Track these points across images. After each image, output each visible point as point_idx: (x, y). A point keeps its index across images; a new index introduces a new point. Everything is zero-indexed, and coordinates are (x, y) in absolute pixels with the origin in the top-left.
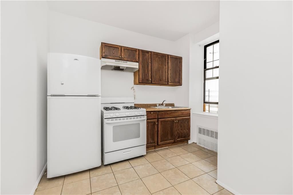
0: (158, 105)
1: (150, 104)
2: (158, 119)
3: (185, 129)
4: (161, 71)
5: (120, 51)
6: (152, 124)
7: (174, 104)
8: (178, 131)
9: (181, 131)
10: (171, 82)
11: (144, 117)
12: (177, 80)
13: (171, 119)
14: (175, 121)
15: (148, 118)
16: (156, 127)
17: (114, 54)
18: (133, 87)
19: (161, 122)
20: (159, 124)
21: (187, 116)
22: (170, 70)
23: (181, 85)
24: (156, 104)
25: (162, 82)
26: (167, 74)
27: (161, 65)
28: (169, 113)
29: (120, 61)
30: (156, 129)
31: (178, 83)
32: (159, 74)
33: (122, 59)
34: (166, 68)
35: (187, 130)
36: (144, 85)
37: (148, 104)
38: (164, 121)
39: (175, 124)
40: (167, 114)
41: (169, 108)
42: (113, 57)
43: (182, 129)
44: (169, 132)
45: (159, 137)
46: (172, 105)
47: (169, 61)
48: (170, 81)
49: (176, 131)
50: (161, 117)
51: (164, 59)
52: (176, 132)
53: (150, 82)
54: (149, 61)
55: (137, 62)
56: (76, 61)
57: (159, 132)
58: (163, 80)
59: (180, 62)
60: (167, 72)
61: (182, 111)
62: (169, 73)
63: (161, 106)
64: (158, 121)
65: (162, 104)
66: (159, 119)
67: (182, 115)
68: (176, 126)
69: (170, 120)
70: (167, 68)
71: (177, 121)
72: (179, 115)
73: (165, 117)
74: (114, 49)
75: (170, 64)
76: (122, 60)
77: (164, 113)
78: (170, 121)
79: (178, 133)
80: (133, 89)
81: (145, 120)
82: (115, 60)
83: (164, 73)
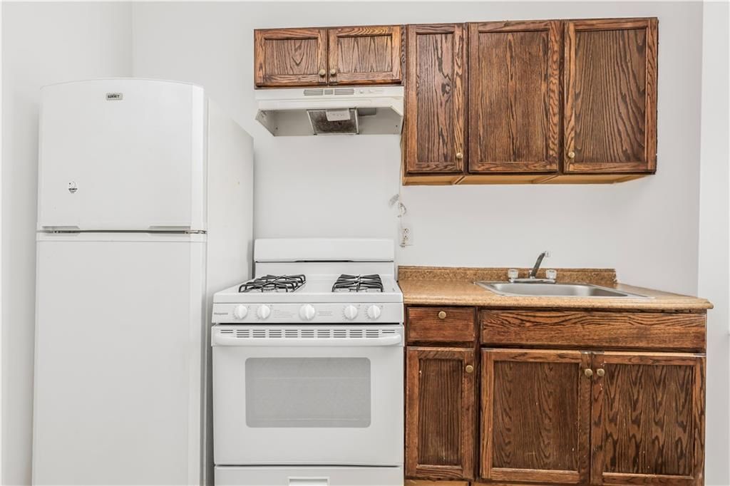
0: (513, 275)
1: (478, 269)
2: (480, 346)
3: (659, 424)
4: (518, 110)
5: (321, 50)
6: (446, 367)
7: (612, 271)
8: (611, 428)
9: (634, 430)
10: (578, 160)
11: (392, 332)
12: (622, 145)
13: (561, 356)
14: (589, 371)
15: (413, 336)
16: (467, 386)
17: (298, 65)
18: (396, 198)
19: (496, 362)
20: (484, 372)
21: (677, 345)
22: (577, 96)
23: (652, 172)
24: (508, 269)
25: (522, 162)
26: (556, 119)
27: (521, 79)
28: (548, 321)
29: (324, 89)
30: (469, 397)
31: (628, 160)
32: (509, 124)
33: (331, 80)
34: (549, 90)
35: (679, 432)
36: (450, 183)
37: (469, 269)
38: (517, 363)
39: (585, 386)
40: (536, 324)
41: (572, 293)
42: (293, 77)
43: (636, 422)
44: (547, 421)
45: (487, 442)
46: (602, 279)
47: (570, 53)
48: (572, 155)
49: (597, 424)
50: (496, 339)
51: (537, 49)
52: (597, 433)
53: (461, 165)
54: (456, 67)
55: (398, 83)
56: (114, 102)
57: (487, 415)
58: (530, 152)
59: (641, 50)
60: (556, 110)
61: (638, 317)
62: (568, 112)
63: (532, 279)
64: (479, 357)
65: (536, 274)
66: (485, 350)
67: (639, 337)
68: (593, 401)
69: (551, 360)
70: (555, 88)
71: (601, 371)
72: (616, 340)
73: (524, 342)
74: (300, 47)
75: (572, 67)
76: (331, 84)
77: (518, 322)
78: (553, 365)
79: (608, 436)
80: (397, 202)
81: (395, 346)
82: (302, 90)
83: (539, 116)
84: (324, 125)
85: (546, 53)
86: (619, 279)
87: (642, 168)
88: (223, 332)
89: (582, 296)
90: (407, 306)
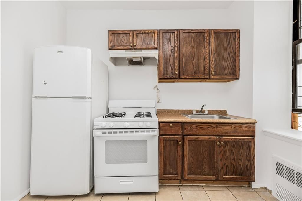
0: (194, 112)
1: (183, 110)
2: (183, 135)
3: (241, 160)
4: (196, 58)
5: (131, 37)
6: (172, 142)
7: (226, 110)
8: (226, 162)
9: (233, 162)
10: (214, 75)
11: (155, 131)
12: (228, 70)
13: (209, 138)
14: (218, 143)
15: (161, 132)
16: (179, 149)
17: (123, 42)
18: (156, 87)
19: (189, 141)
20: (185, 144)
21: (246, 134)
22: (214, 54)
23: (238, 79)
24: (192, 110)
25: (197, 75)
26: (208, 61)
27: (197, 48)
28: (205, 127)
29: (132, 50)
30: (180, 152)
31: (231, 74)
32: (193, 63)
33: (134, 47)
34: (206, 52)
35: (247, 162)
36: (174, 82)
37: (180, 110)
38: (195, 141)
39: (217, 148)
40: (202, 128)
41: (213, 118)
42: (121, 46)
43: (234, 159)
44: (205, 160)
45: (186, 167)
46: (223, 113)
47: (212, 40)
48: (213, 73)
49: (221, 160)
50: (188, 133)
51: (201, 38)
52: (221, 164)
53: (177, 76)
54: (175, 44)
55: (156, 49)
56: (60, 54)
57: (186, 158)
58: (199, 72)
59: (235, 39)
60: (208, 58)
61: (234, 125)
62: (211, 59)
63: (200, 113)
64: (183, 139)
65: (202, 112)
66: (185, 137)
67: (234, 132)
68: (220, 153)
69: (206, 139)
70: (207, 51)
71: (222, 143)
72: (227, 133)
73: (198, 134)
74: (124, 36)
75: (213, 44)
76: (134, 49)
77: (196, 127)
78: (207, 141)
79: (225, 164)
80: (156, 88)
81: (155, 136)
82: (125, 51)
83: (202, 60)
84: (132, 62)
85: (204, 40)
86: (228, 113)
87: (235, 77)
88: (97, 132)
89: (216, 119)
90: (160, 123)
